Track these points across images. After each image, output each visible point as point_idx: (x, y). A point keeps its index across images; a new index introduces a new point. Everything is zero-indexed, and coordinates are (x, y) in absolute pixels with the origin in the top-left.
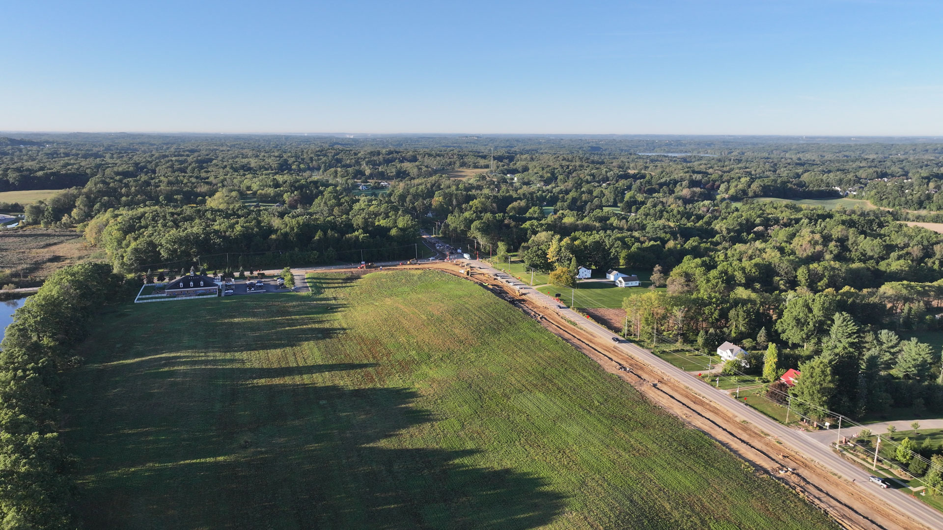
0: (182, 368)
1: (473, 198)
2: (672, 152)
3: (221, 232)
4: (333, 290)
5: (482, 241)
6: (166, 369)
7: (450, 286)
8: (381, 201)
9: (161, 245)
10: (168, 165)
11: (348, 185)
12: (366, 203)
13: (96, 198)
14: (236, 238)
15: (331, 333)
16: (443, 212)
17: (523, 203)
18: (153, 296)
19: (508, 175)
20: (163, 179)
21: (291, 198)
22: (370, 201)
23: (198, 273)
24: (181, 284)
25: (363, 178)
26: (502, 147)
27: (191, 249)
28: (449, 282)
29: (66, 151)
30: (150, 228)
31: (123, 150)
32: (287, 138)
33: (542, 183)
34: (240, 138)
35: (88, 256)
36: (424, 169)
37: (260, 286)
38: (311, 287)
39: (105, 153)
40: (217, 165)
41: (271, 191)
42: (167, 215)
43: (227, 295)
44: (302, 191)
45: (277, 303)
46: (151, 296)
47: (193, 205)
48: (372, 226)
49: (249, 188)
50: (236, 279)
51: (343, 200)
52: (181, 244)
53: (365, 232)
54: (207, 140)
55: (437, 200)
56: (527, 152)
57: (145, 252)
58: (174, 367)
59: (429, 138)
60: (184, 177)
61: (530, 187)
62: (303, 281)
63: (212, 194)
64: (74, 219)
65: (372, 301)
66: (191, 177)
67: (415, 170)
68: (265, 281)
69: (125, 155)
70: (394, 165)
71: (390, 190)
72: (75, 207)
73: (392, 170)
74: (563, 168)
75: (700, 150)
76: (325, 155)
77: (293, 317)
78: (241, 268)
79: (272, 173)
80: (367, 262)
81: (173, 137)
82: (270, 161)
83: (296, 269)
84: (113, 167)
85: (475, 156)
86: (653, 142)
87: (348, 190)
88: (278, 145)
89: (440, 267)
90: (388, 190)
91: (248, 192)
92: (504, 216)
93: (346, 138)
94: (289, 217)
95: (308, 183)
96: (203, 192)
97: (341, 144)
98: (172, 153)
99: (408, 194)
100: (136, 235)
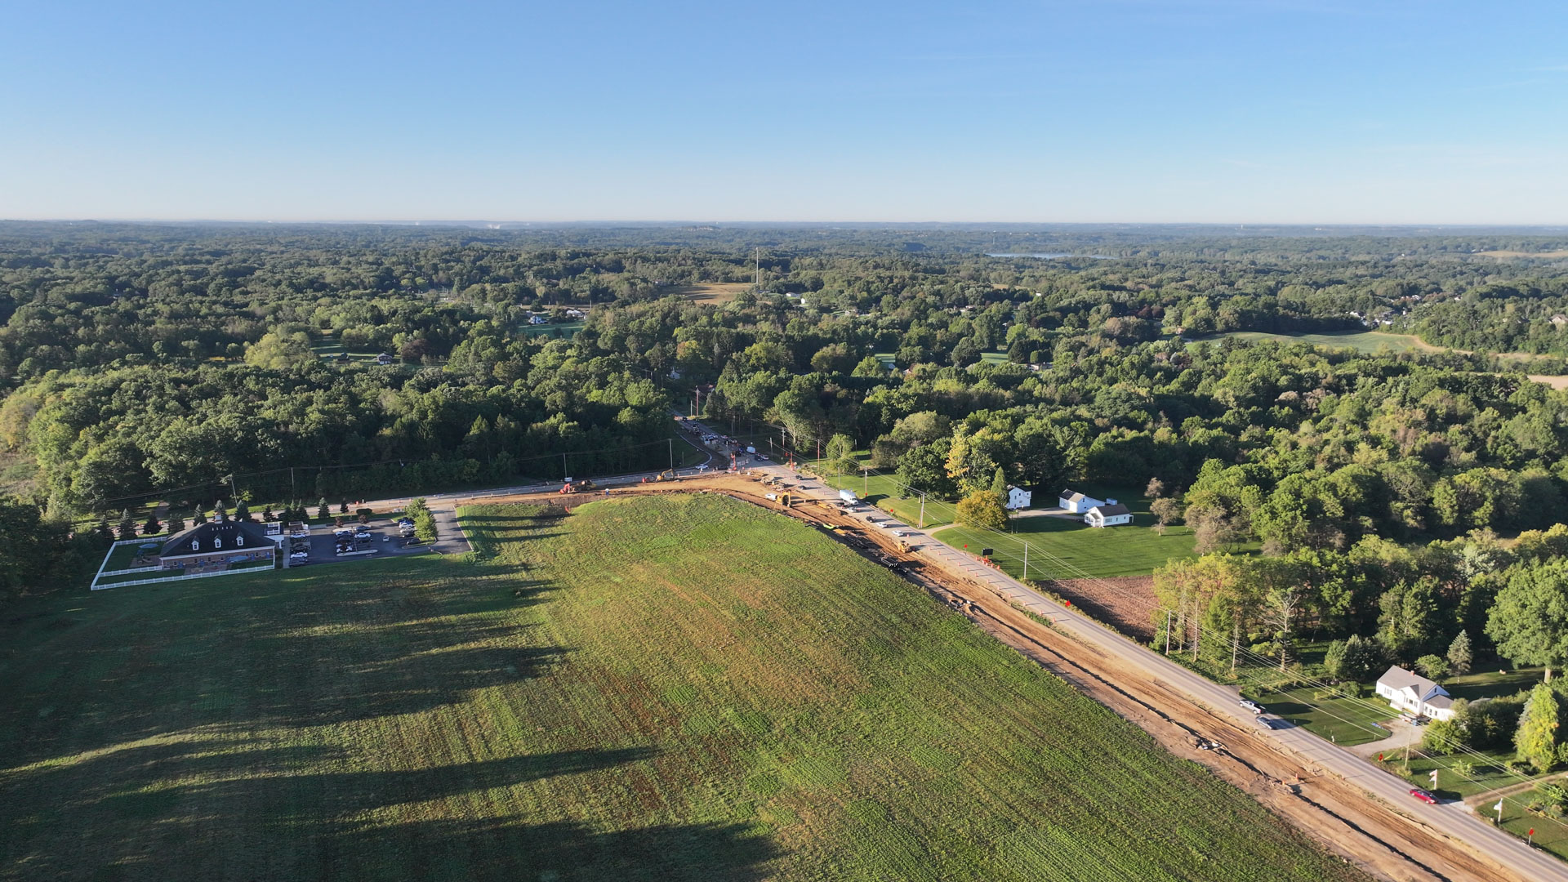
1: (747, 340)
2: (1039, 252)
3: (278, 425)
4: (517, 545)
5: (796, 429)
7: (759, 532)
8: (581, 348)
9: (151, 455)
10: (171, 279)
11: (509, 316)
12: (557, 354)
13: (25, 347)
14: (311, 438)
15: (532, 663)
16: (704, 371)
17: (841, 349)
18: (135, 571)
19: (789, 295)
20: (161, 307)
21: (407, 344)
22: (562, 349)
23: (231, 514)
24: (195, 544)
27: (216, 460)
28: (753, 522)
30: (130, 416)
31: (87, 251)
32: (386, 229)
33: (855, 310)
34: (301, 231)
36: (640, 285)
37: (365, 540)
38: (471, 539)
39: (54, 258)
40: (264, 281)
41: (369, 330)
42: (167, 386)
43: (296, 566)
44: (427, 329)
45: (404, 583)
46: (128, 571)
47: (218, 359)
48: (581, 405)
49: (325, 324)
50: (311, 522)
51: (509, 349)
52: (194, 454)
53: (570, 417)
54: (243, 234)
55: (685, 347)
56: (805, 252)
57: (118, 469)
58: (176, 777)
60: (201, 303)
61: (837, 317)
62: (452, 525)
63: (255, 337)
65: (606, 573)
66: (215, 303)
67: (625, 287)
68: (372, 528)
69: (91, 261)
70: (585, 278)
71: (588, 325)
73: (582, 288)
74: (882, 281)
75: (1086, 248)
76: (458, 261)
77: (443, 618)
78: (322, 501)
79: (367, 294)
80: (576, 478)
81: (183, 228)
82: (360, 272)
83: (435, 497)
84: (65, 283)
85: (723, 261)
86: (1005, 235)
87: (513, 325)
88: (371, 242)
89: (723, 487)
90: (584, 324)
91: (325, 332)
92: (822, 378)
93: (488, 230)
94: (413, 386)
95: (436, 313)
96: (239, 334)
97: (482, 241)
98: (178, 258)
99: (628, 335)
100: (100, 429)
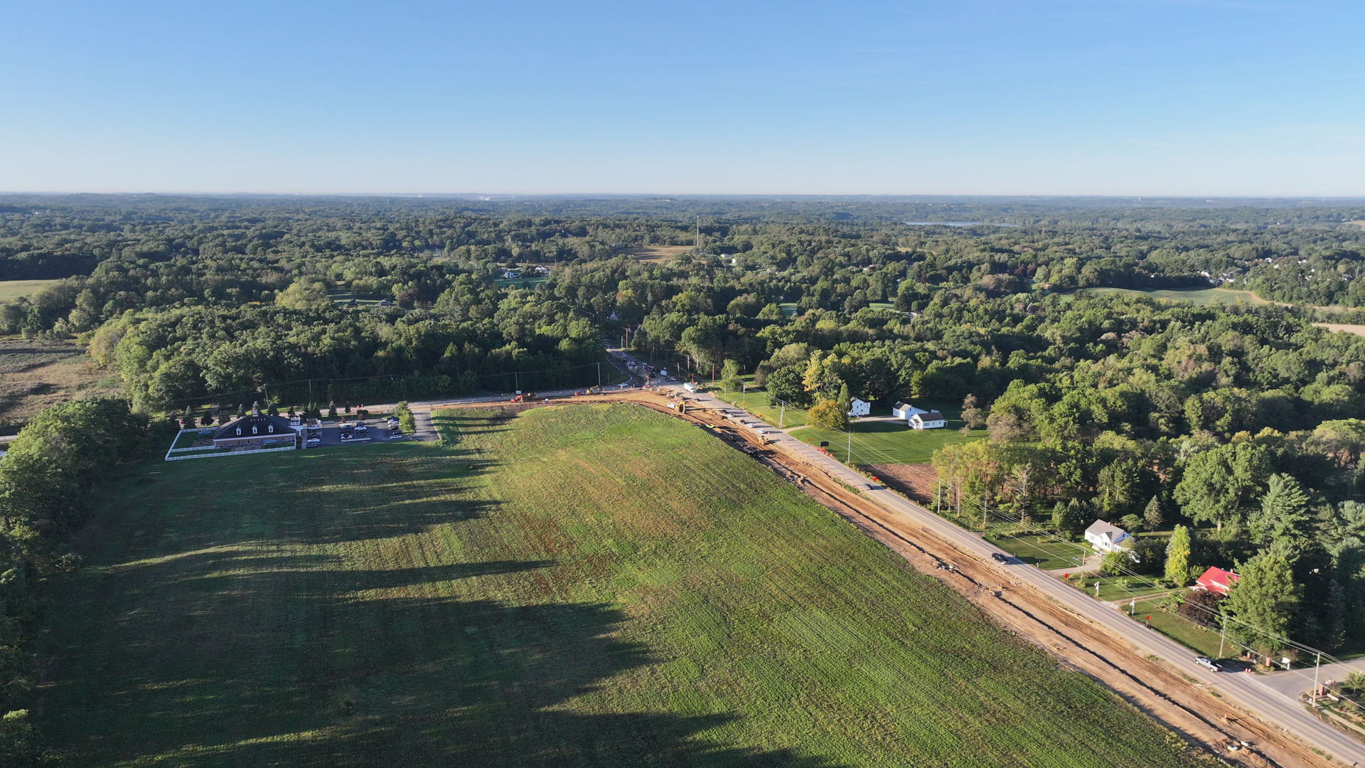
0: (241, 572)
1: (676, 290)
2: (953, 221)
3: (300, 347)
4: (474, 436)
5: (698, 357)
6: (216, 574)
7: (657, 430)
8: (540, 295)
9: (207, 368)
10: (217, 241)
11: (488, 271)
12: (519, 299)
13: (107, 292)
14: (324, 357)
15: (476, 510)
16: (634, 313)
17: (751, 298)
18: (196, 448)
19: (723, 256)
20: (210, 262)
21: (403, 292)
22: (524, 296)
23: (264, 411)
24: (239, 430)
25: (510, 261)
26: (708, 214)
27: (254, 373)
28: (654, 423)
29: (64, 220)
30: (190, 341)
31: (149, 219)
32: (393, 201)
33: (774, 268)
34: (324, 202)
35: (93, 384)
36: (599, 247)
37: (362, 432)
38: (440, 432)
39: (123, 224)
40: (291, 242)
41: (373, 281)
42: (216, 320)
43: (311, 448)
44: (419, 281)
45: (388, 460)
46: (191, 449)
47: (255, 303)
48: (531, 336)
49: (339, 276)
50: (323, 419)
51: (482, 295)
52: (238, 367)
53: (521, 345)
54: (275, 204)
55: (624, 294)
56: (746, 221)
57: (182, 379)
58: (227, 570)
59: (601, 200)
60: (241, 259)
61: (758, 273)
62: (427, 423)
63: (283, 286)
64: (73, 325)
65: (537, 455)
66: (252, 260)
67: (586, 249)
68: (368, 424)
69: (152, 226)
70: (553, 241)
71: (551, 279)
72: (75, 307)
73: (550, 249)
74: (802, 245)
75: (994, 217)
76: (450, 227)
77: (415, 482)
78: (331, 404)
79: (373, 254)
80: (524, 391)
81: (225, 200)
82: (369, 235)
83: (417, 403)
84: (134, 244)
85: (672, 227)
86: (925, 206)
87: (490, 279)
88: (380, 212)
89: (637, 399)
90: (548, 278)
91: (339, 283)
92: (727, 319)
93: (479, 202)
94: (404, 322)
95: (427, 268)
96: (271, 283)
97: (473, 210)
98: (222, 224)
99: (580, 286)
100: (168, 351)
